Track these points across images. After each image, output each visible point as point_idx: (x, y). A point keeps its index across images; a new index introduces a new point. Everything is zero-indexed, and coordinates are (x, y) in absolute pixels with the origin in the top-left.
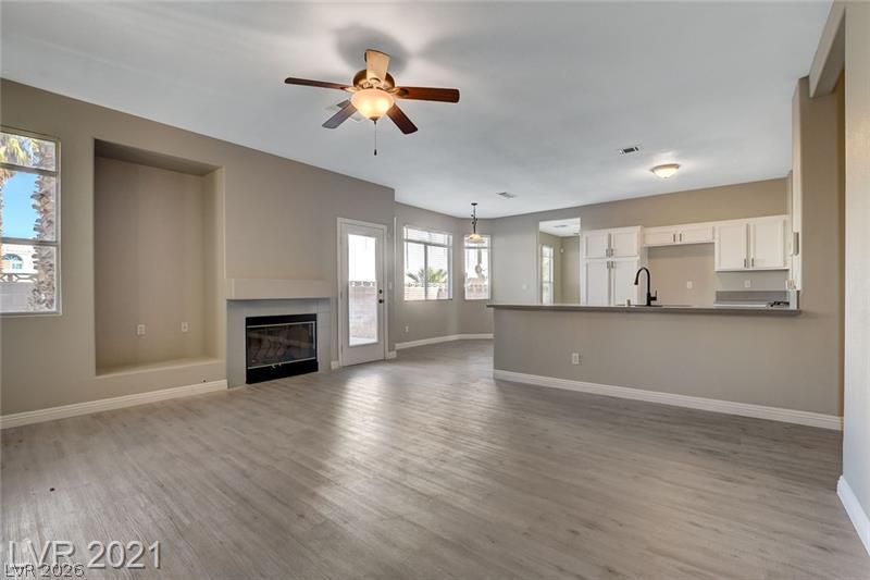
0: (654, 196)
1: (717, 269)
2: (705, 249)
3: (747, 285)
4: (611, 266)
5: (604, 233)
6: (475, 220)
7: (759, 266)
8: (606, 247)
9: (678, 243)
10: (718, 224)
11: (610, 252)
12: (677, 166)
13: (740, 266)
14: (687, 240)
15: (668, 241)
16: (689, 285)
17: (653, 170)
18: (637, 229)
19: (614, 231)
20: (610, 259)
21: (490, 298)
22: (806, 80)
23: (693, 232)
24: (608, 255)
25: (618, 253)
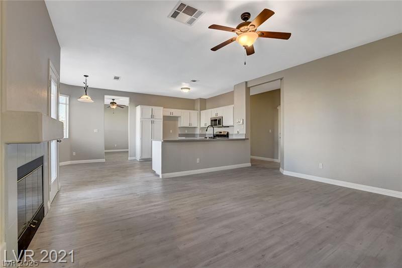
0: (168, 97)
1: (179, 126)
2: (175, 119)
3: (186, 132)
4: (152, 122)
5: (150, 108)
6: (86, 88)
7: (192, 126)
8: (151, 114)
9: (171, 115)
10: (183, 111)
11: (152, 116)
12: (189, 89)
13: (188, 125)
14: (174, 115)
15: (168, 114)
16: (171, 132)
17: (182, 89)
18: (162, 108)
19: (154, 107)
20: (153, 120)
21: (68, 137)
22: (246, 82)
23: (176, 112)
24: (152, 118)
25: (155, 117)
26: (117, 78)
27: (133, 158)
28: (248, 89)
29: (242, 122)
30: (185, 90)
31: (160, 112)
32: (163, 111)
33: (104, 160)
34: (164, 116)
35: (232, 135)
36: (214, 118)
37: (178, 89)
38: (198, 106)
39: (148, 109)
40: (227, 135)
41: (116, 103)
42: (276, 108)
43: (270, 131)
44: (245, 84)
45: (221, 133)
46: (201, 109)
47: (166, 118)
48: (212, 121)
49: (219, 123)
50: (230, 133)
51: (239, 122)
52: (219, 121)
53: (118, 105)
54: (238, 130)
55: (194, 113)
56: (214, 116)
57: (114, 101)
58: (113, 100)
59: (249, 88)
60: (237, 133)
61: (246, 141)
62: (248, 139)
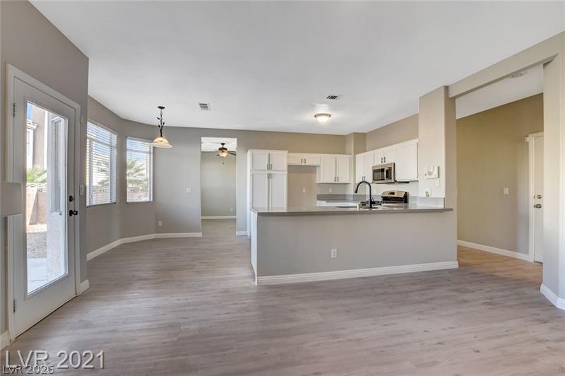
1: (317, 182)
2: (312, 169)
3: (331, 191)
4: (270, 176)
5: (266, 152)
6: (161, 127)
7: (340, 182)
8: (267, 163)
9: (303, 164)
10: (323, 156)
11: (269, 167)
12: (329, 115)
13: (332, 181)
14: (309, 163)
15: (299, 163)
16: (304, 191)
17: (316, 116)
18: (286, 152)
19: (272, 152)
20: (270, 172)
21: (152, 200)
22: (447, 88)
23: (311, 159)
24: (268, 169)
25: (274, 168)
26: (204, 106)
27: (242, 233)
28: (450, 102)
29: (435, 172)
30: (323, 118)
31: (282, 159)
32: (288, 157)
33: (199, 235)
34: (289, 166)
35: (415, 198)
36: (379, 166)
37: (309, 117)
38: (351, 146)
39: (262, 155)
40: (405, 199)
41: (226, 149)
42: (524, 140)
43: (506, 191)
44: (443, 90)
45: (393, 193)
46: (357, 152)
47: (292, 169)
48: (375, 171)
49: (388, 176)
50: (411, 194)
51: (430, 174)
52: (388, 172)
53: (229, 152)
54: (428, 190)
55: (344, 159)
56: (378, 163)
57: (225, 146)
58: (223, 144)
59: (454, 98)
60: (424, 195)
61: (447, 213)
62: (451, 210)
